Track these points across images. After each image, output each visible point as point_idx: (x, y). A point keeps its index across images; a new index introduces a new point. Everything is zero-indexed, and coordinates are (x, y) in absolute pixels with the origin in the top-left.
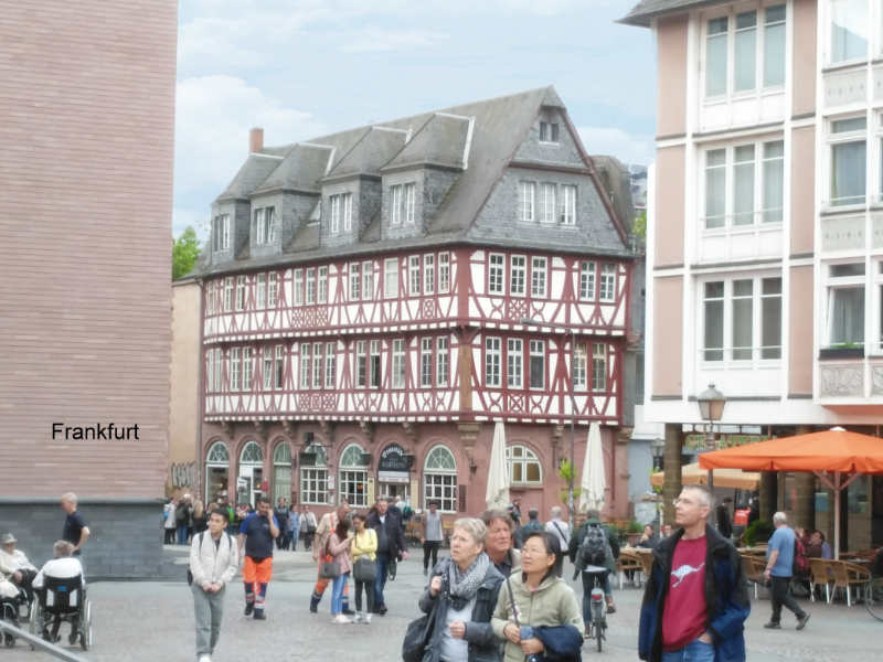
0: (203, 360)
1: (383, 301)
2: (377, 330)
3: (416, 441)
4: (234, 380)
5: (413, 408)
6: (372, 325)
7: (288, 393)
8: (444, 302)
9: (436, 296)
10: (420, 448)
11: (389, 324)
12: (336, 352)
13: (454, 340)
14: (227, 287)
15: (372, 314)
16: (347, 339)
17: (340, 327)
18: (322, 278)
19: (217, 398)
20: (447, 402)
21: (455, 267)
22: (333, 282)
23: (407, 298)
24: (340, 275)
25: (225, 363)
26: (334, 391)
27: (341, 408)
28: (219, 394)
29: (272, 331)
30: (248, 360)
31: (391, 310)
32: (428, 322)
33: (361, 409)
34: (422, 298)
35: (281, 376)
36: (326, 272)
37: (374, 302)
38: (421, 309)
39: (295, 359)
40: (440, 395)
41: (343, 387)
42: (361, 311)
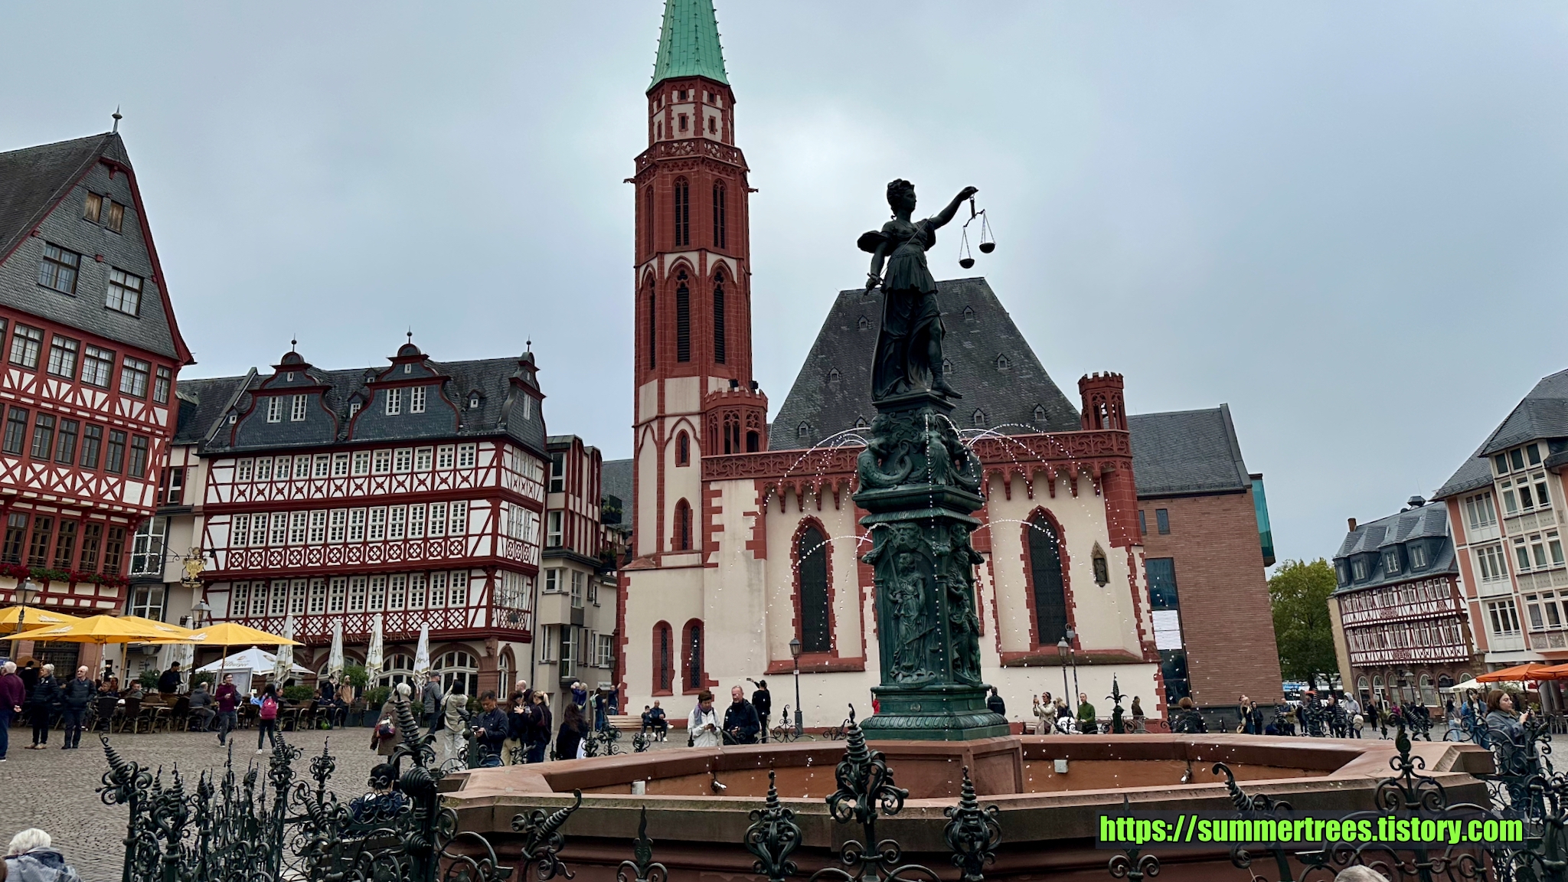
0: (1346, 636)
1: (1420, 603)
2: (1420, 617)
3: (1453, 672)
4: (1361, 646)
5: (1446, 656)
6: (1418, 615)
7: (1388, 650)
8: (1448, 602)
9: (1443, 600)
10: (1456, 675)
11: (1425, 614)
12: (1405, 629)
13: (1458, 621)
14: (1348, 600)
15: (1416, 610)
16: (1409, 622)
17: (1403, 617)
18: (1390, 593)
19: (1356, 655)
20: (1461, 651)
21: (1448, 585)
22: (1395, 594)
23: (1431, 601)
24: (1398, 591)
25: (1356, 637)
26: (1408, 649)
27: (1413, 657)
28: (1356, 653)
29: (1373, 620)
30: (1366, 635)
31: (1424, 607)
32: (1443, 612)
33: (1423, 657)
34: (1437, 601)
35: (1383, 642)
36: (1390, 590)
37: (1416, 604)
38: (1438, 606)
39: (1387, 633)
40: (1457, 648)
41: (1412, 647)
42: (1411, 608)
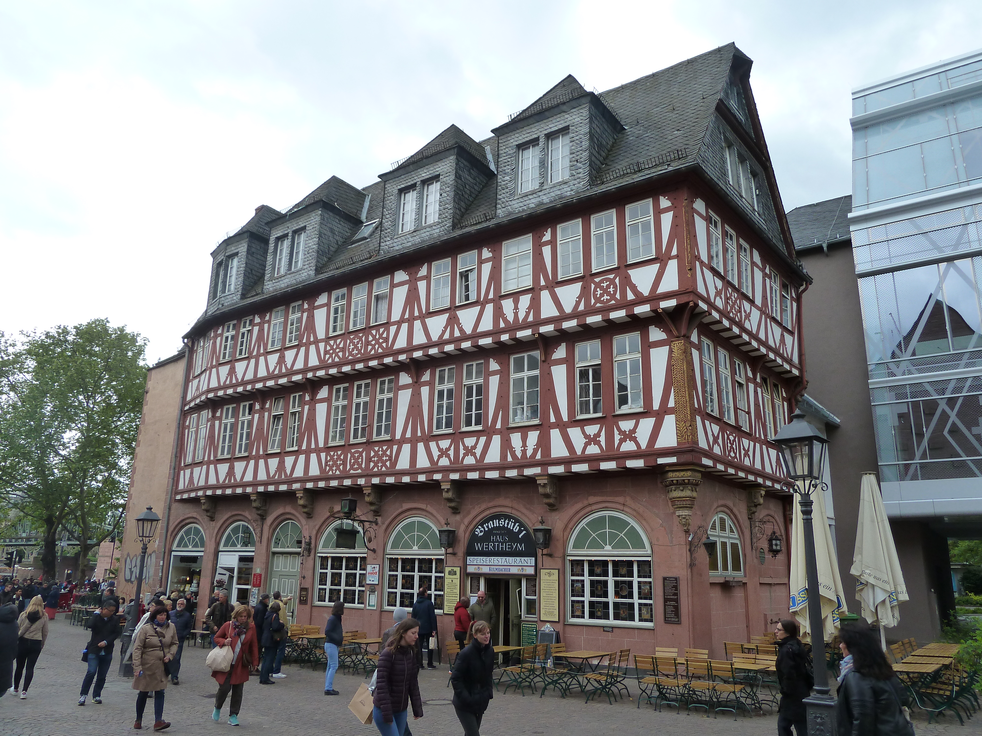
1: (499, 298)
2: (485, 342)
4: (223, 445)
5: (559, 453)
6: (476, 336)
7: (308, 452)
8: (643, 274)
9: (623, 269)
11: (514, 329)
12: (395, 389)
13: (657, 335)
14: (226, 334)
16: (421, 365)
17: (410, 350)
19: (197, 470)
20: (643, 437)
21: (668, 217)
22: (401, 293)
23: (554, 285)
24: (413, 281)
25: (213, 427)
26: (390, 442)
27: (403, 463)
28: (200, 464)
30: (248, 417)
31: (516, 309)
32: (605, 311)
33: (444, 462)
36: (386, 284)
37: (481, 303)
38: (585, 294)
39: (321, 408)
40: (626, 424)
41: (408, 435)
